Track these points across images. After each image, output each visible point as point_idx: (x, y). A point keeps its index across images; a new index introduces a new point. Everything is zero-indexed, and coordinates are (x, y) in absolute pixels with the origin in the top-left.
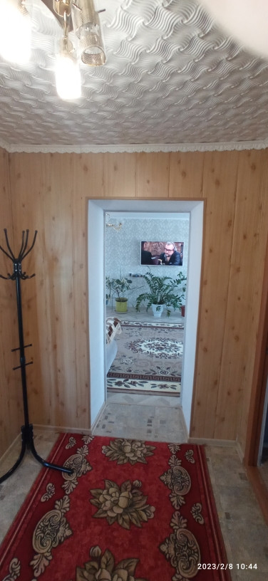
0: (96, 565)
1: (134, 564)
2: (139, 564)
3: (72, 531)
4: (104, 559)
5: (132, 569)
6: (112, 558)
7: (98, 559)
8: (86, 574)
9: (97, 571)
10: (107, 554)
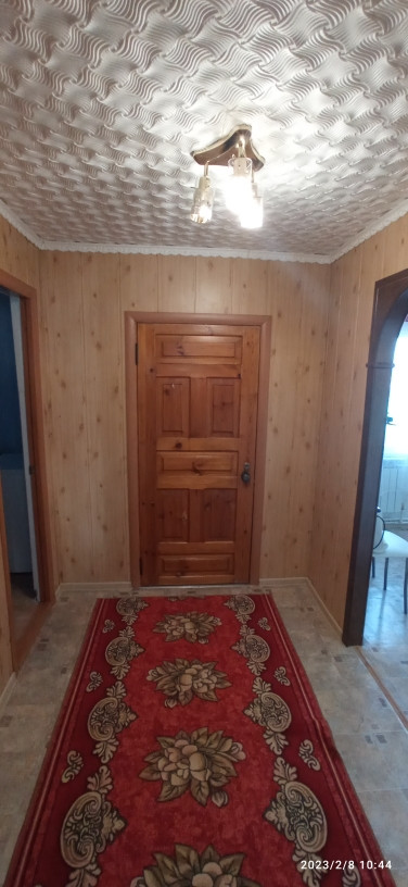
0: (213, 783)
1: (163, 793)
2: (157, 795)
3: (266, 820)
4: (206, 791)
5: (165, 788)
6: (194, 795)
7: (213, 790)
8: (223, 772)
9: (210, 777)
10: (204, 800)
